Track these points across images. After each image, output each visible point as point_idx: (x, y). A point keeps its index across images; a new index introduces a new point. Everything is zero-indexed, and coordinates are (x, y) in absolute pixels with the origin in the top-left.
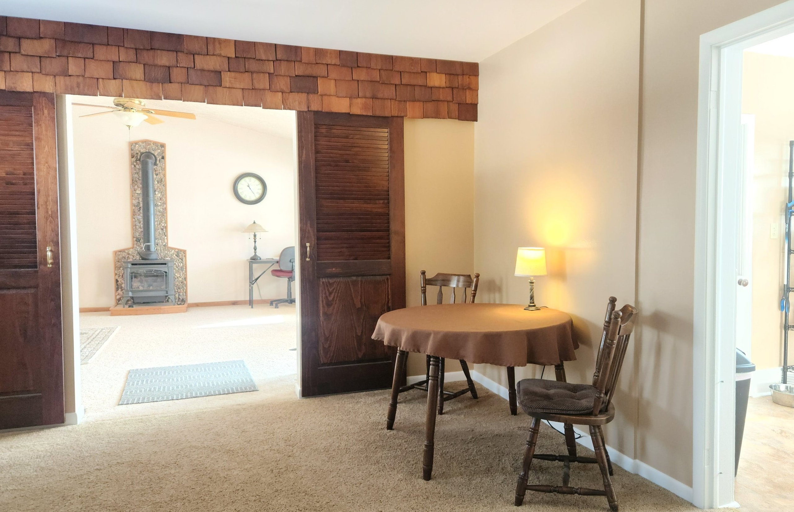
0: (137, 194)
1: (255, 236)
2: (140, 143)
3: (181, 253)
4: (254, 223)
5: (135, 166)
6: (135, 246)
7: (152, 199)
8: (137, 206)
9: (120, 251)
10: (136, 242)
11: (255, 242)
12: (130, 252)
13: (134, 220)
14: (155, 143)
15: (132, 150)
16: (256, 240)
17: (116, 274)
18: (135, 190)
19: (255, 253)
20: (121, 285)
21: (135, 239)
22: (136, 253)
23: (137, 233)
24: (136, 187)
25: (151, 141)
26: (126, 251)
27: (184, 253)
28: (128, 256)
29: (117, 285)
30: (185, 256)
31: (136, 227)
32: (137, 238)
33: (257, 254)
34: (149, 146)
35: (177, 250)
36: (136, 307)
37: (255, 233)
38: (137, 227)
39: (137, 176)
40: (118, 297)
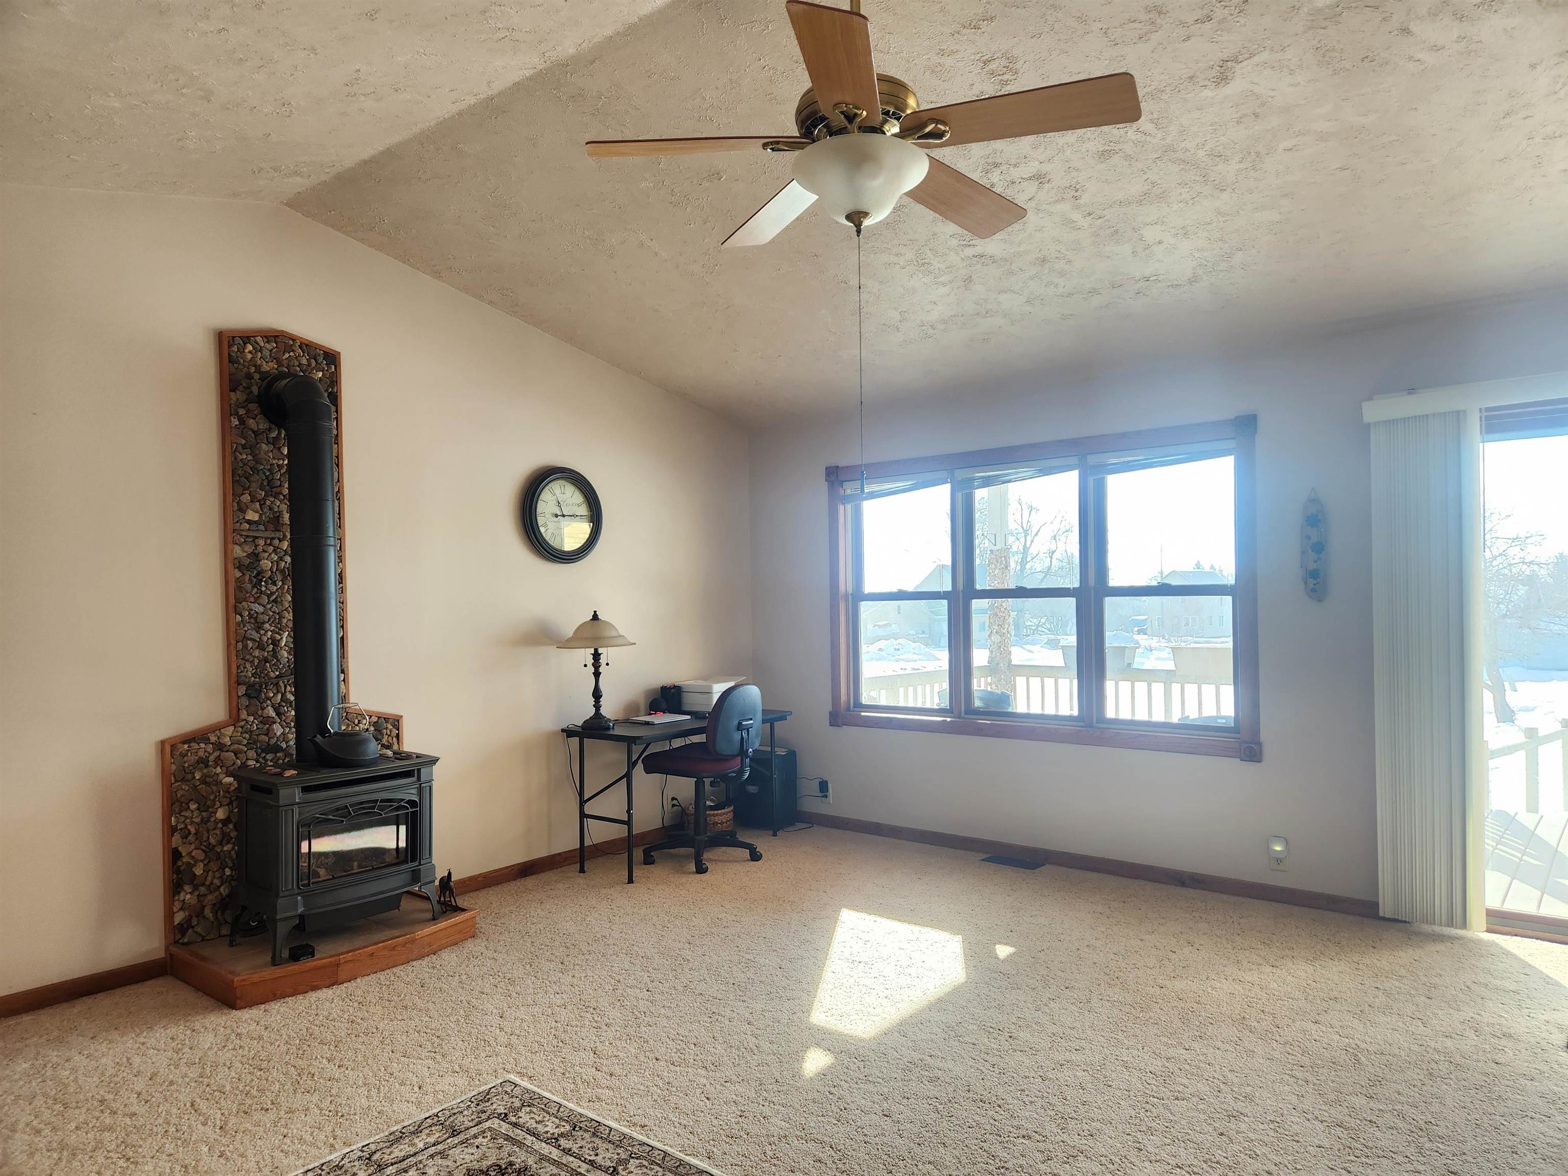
0: (249, 522)
1: (596, 656)
2: (259, 339)
3: (387, 728)
4: (595, 617)
5: (242, 421)
6: (244, 715)
7: (331, 541)
8: (250, 567)
9: (191, 738)
10: (245, 701)
11: (597, 674)
12: (227, 740)
13: (239, 618)
14: (307, 345)
15: (231, 360)
16: (601, 670)
17: (173, 830)
18: (242, 510)
19: (597, 706)
20: (190, 866)
21: (242, 690)
22: (245, 742)
23: (248, 665)
24: (246, 498)
25: (293, 338)
26: (213, 739)
27: (394, 726)
28: (217, 753)
29: (178, 871)
30: (398, 736)
31: (245, 647)
32: (250, 686)
33: (603, 711)
34: (287, 355)
35: (374, 719)
36: (325, 952)
37: (596, 650)
38: (250, 644)
39: (250, 458)
40: (179, 918)
